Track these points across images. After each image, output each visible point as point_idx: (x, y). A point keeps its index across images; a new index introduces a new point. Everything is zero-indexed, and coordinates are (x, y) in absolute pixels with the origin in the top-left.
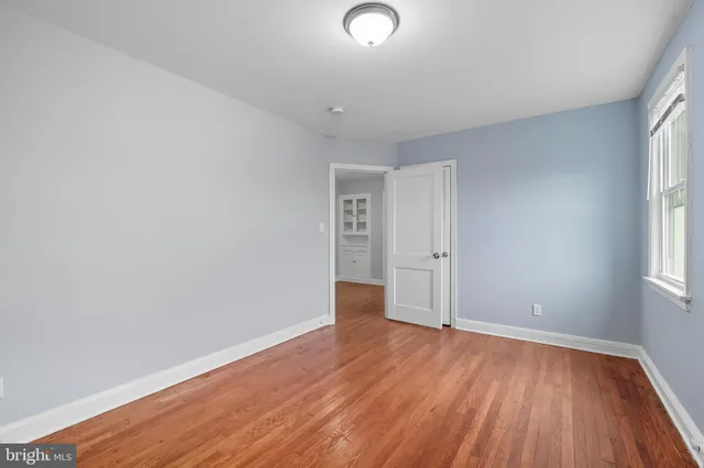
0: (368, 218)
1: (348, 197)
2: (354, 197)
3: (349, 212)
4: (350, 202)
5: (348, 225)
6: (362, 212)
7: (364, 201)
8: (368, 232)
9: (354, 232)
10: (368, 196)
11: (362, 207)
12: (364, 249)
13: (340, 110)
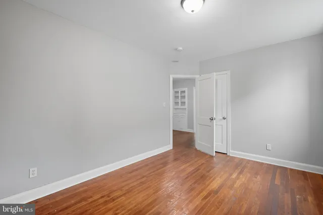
0: (186, 100)
1: (176, 90)
2: (180, 90)
3: (176, 97)
4: (178, 92)
5: (177, 103)
6: (184, 97)
7: (184, 92)
8: (186, 106)
9: (180, 106)
10: (186, 89)
11: (183, 95)
12: (185, 115)
13: (181, 48)
